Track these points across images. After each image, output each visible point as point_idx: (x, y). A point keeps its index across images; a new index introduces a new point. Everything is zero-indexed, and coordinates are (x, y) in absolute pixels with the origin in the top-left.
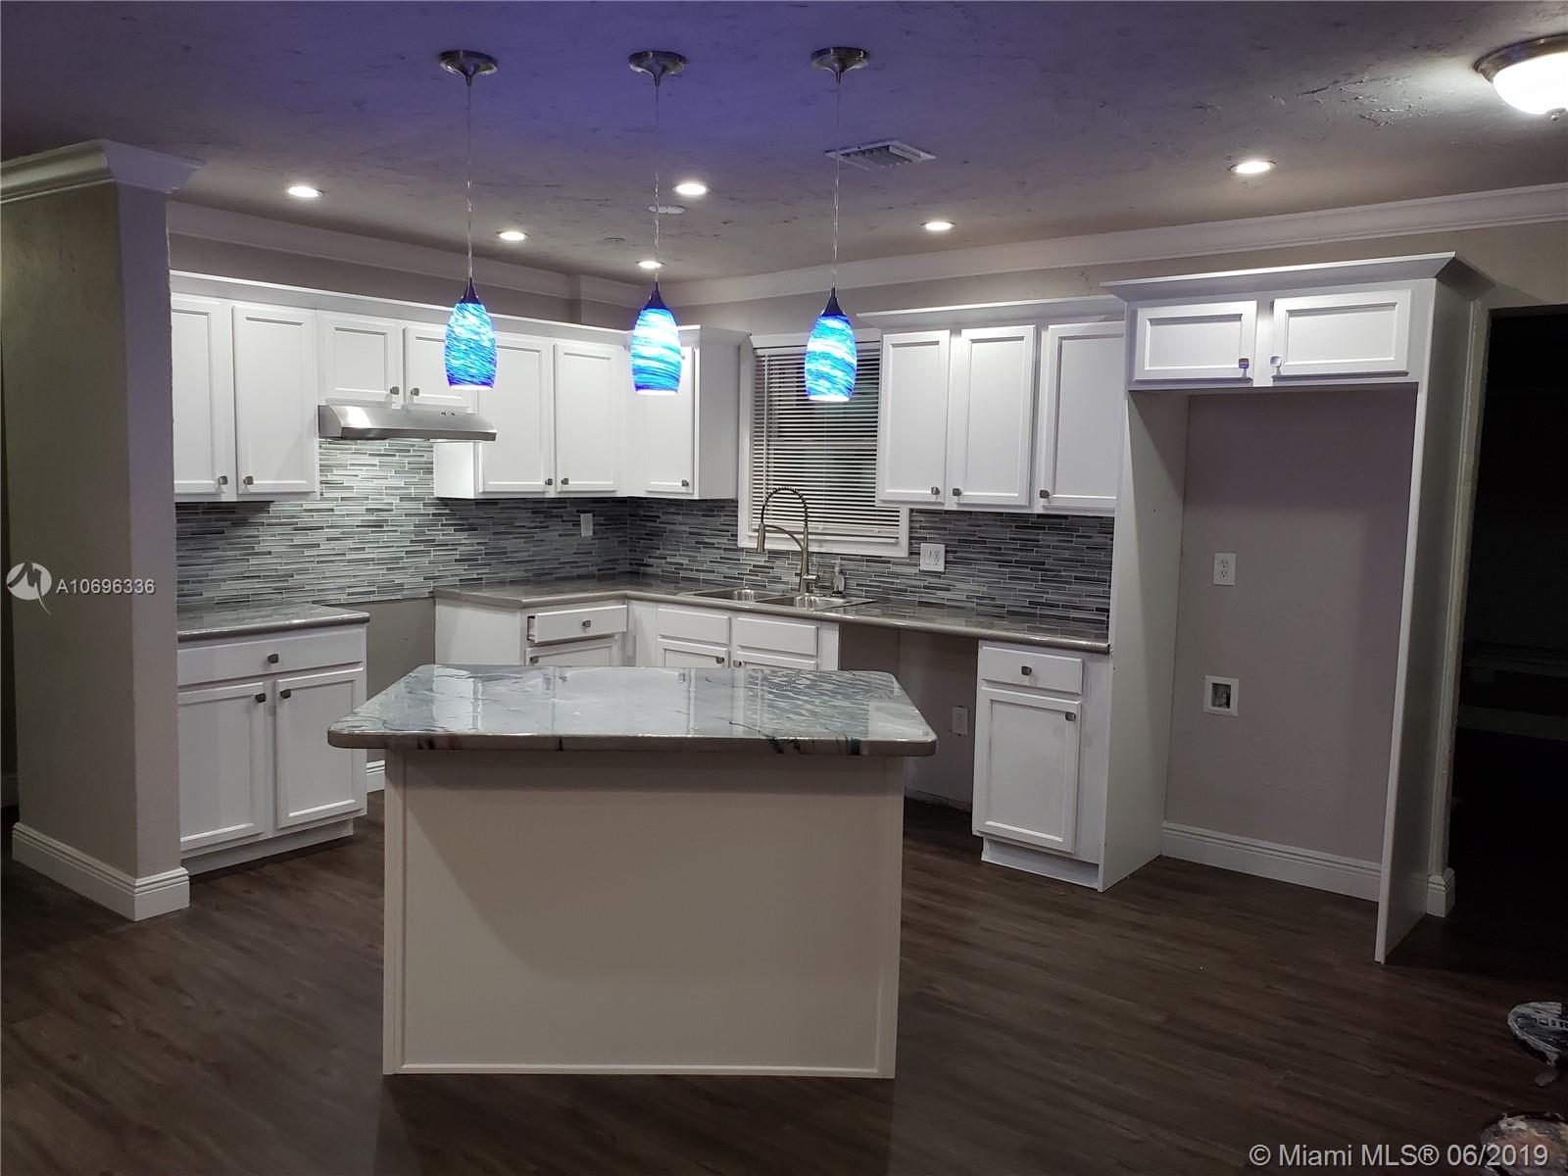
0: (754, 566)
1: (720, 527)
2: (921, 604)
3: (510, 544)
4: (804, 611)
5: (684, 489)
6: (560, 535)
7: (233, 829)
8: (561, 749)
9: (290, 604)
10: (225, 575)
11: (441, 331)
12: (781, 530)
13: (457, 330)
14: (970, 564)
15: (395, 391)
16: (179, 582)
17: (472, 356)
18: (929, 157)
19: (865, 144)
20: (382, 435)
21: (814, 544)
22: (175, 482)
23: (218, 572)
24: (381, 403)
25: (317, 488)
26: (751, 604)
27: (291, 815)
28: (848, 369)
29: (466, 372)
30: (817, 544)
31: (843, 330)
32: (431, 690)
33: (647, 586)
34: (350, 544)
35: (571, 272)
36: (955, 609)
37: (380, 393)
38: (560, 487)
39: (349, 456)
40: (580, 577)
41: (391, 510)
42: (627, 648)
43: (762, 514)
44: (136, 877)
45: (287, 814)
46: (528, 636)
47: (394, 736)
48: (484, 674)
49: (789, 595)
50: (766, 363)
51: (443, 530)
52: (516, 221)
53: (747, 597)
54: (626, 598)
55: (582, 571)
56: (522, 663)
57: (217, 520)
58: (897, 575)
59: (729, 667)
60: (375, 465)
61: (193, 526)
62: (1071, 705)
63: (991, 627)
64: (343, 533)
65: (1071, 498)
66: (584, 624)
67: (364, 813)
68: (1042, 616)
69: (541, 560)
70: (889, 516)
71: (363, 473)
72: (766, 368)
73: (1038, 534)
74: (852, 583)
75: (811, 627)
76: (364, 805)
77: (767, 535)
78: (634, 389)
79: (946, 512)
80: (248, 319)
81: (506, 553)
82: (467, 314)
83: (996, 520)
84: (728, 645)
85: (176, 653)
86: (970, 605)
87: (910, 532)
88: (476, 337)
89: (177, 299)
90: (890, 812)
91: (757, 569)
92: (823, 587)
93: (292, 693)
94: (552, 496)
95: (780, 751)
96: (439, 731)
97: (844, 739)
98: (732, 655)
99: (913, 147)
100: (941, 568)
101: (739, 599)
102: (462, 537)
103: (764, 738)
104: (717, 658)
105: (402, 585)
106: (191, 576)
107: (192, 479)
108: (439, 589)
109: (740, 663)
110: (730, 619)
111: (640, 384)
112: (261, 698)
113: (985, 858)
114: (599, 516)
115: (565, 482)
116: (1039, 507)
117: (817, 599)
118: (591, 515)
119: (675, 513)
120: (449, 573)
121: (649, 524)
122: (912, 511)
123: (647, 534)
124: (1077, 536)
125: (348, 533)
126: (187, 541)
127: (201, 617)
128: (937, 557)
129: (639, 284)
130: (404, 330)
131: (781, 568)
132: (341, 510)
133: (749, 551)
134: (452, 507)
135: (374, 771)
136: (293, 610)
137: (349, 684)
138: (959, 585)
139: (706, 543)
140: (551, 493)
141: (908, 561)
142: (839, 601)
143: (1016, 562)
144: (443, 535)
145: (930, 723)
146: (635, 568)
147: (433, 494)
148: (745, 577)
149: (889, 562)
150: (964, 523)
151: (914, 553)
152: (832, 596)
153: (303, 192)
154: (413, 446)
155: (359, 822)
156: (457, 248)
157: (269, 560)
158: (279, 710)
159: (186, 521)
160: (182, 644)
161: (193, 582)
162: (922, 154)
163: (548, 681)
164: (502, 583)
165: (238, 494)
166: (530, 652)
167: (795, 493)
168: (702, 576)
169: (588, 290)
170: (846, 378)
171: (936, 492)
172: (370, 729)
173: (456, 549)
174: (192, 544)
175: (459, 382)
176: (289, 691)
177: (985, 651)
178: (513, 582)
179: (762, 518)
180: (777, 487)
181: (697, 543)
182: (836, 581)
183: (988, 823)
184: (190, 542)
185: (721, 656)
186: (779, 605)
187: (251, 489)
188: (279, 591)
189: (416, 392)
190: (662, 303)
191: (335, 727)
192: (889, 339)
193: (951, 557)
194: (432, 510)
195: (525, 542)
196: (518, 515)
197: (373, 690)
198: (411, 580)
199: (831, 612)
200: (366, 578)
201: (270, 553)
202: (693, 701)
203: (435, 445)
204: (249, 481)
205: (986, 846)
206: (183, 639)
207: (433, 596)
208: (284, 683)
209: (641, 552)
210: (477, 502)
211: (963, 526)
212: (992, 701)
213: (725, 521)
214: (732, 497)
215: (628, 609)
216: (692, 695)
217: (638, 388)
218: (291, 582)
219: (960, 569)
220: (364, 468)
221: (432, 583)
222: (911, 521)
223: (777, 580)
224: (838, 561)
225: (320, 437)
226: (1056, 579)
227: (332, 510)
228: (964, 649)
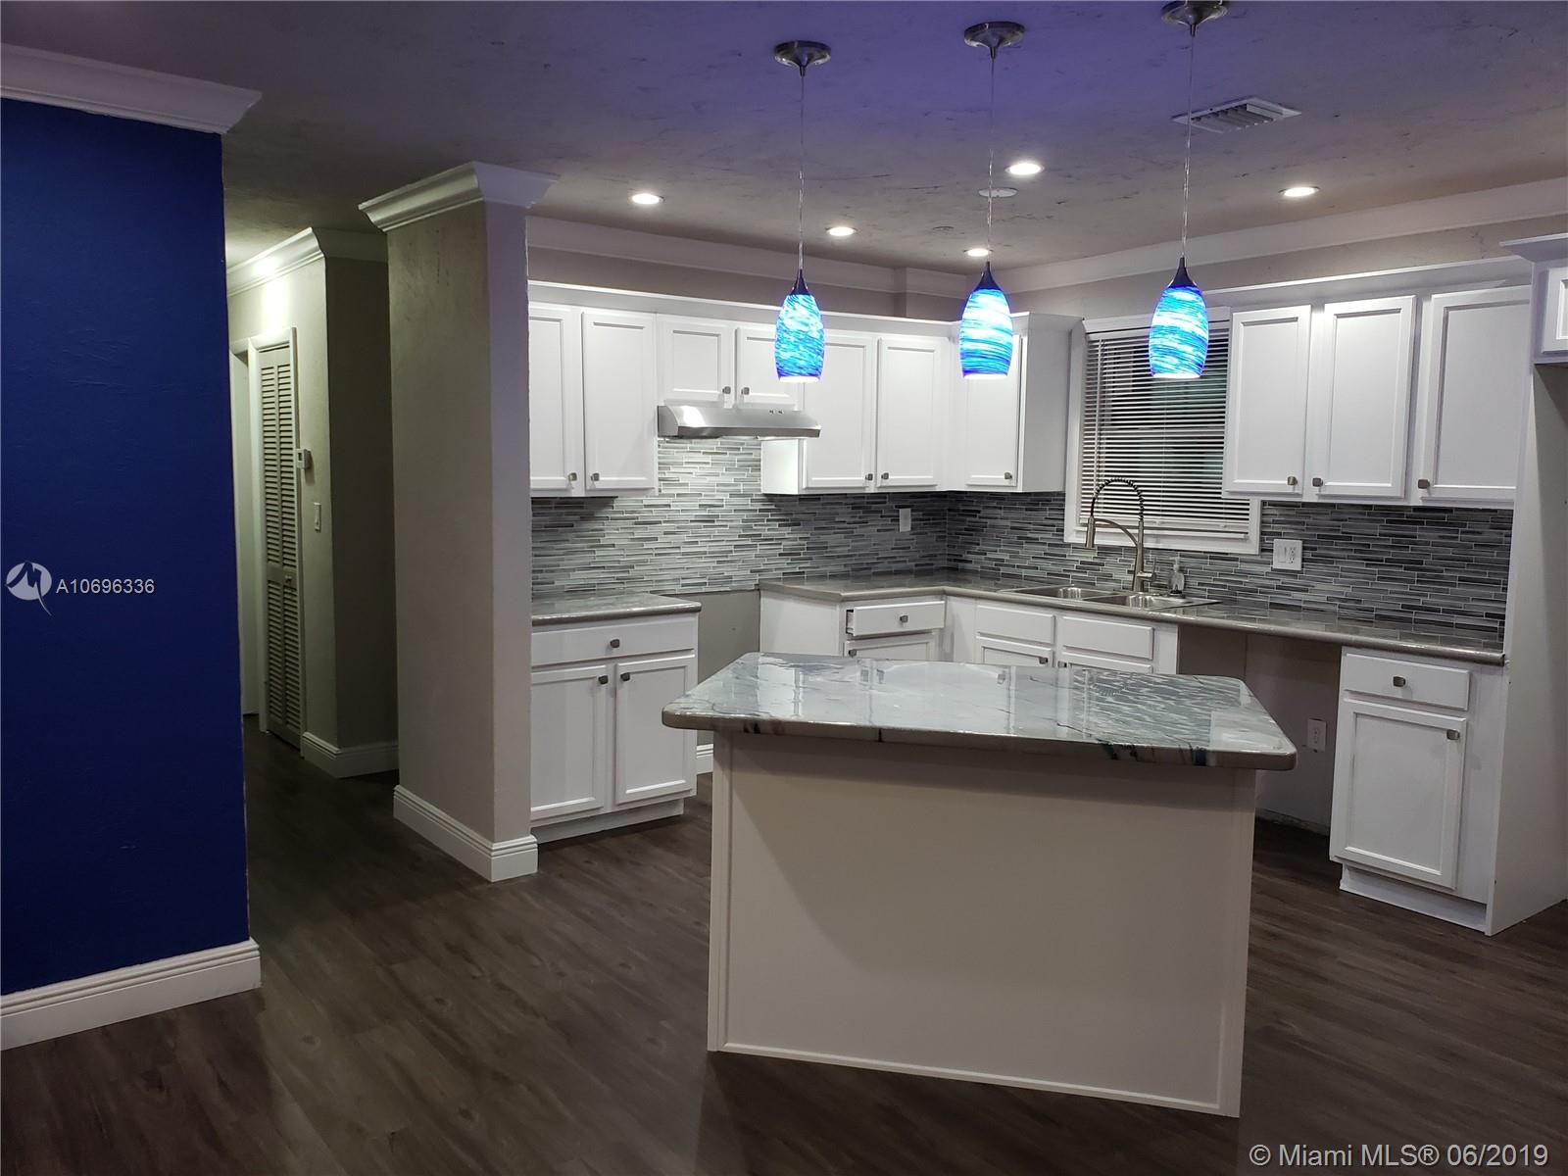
0: (1082, 563)
1: (1045, 522)
2: (1274, 605)
3: (831, 539)
4: (1139, 610)
5: (1007, 482)
6: (878, 531)
7: (576, 802)
8: (880, 740)
9: (632, 593)
10: (574, 565)
11: (769, 330)
12: (1113, 525)
13: (787, 322)
14: (1332, 562)
15: (727, 390)
16: (534, 571)
17: (801, 348)
18: (1292, 113)
19: (1216, 106)
20: (715, 433)
21: (1149, 539)
22: (532, 478)
23: (568, 562)
24: (713, 402)
25: (656, 485)
26: (1079, 603)
27: (628, 791)
28: (1198, 343)
29: (795, 364)
30: (1155, 540)
31: (1193, 302)
32: (757, 677)
33: (965, 582)
34: (684, 538)
35: (897, 266)
36: (1314, 612)
37: (713, 393)
38: (880, 482)
39: (684, 455)
40: (897, 573)
41: (722, 506)
42: (944, 644)
43: (1092, 507)
44: (494, 842)
45: (626, 790)
46: (847, 629)
47: (724, 719)
48: (807, 665)
49: (1121, 594)
50: (1099, 348)
51: (768, 525)
52: (845, 216)
53: (1073, 595)
54: (944, 594)
55: (900, 566)
56: (841, 655)
57: (568, 514)
58: (1246, 574)
59: (1053, 666)
60: (708, 463)
61: (546, 520)
62: (1456, 722)
63: (1357, 632)
64: (678, 528)
65: (1456, 488)
66: (901, 619)
67: (693, 793)
68: (1417, 621)
69: (860, 555)
70: (1237, 509)
71: (697, 470)
72: (1099, 353)
73: (1415, 530)
74: (1194, 582)
75: (1147, 628)
76: (694, 786)
77: (1097, 529)
78: (962, 373)
79: (1304, 504)
80: (595, 324)
81: (827, 548)
82: (796, 305)
83: (1365, 514)
84: (1053, 645)
85: (530, 636)
86: (1332, 608)
87: (1262, 527)
88: (805, 329)
89: (534, 307)
90: (1238, 831)
91: (1085, 566)
92: (1160, 586)
93: (631, 676)
94: (873, 491)
95: (1115, 757)
96: (764, 716)
97: (1188, 748)
98: (1057, 655)
99: (1273, 103)
100: (1297, 566)
101: (1065, 597)
102: (786, 531)
103: (1097, 742)
104: (1040, 658)
105: (731, 577)
106: (545, 566)
107: (546, 476)
108: (767, 582)
109: (1066, 665)
110: (1055, 617)
111: (968, 368)
112: (603, 680)
113: (1343, 886)
114: (918, 511)
115: (885, 476)
116: (1417, 498)
117: (1152, 598)
118: (909, 510)
119: (995, 507)
120: (774, 567)
121: (968, 519)
122: (1264, 503)
123: (966, 529)
124: (1463, 532)
125: (684, 527)
126: (540, 533)
127: (553, 604)
128: (1293, 555)
129: (965, 274)
130: (736, 331)
131: (1111, 565)
132: (677, 506)
133: (1076, 547)
134: (778, 503)
135: (703, 754)
136: (636, 599)
137: (682, 670)
138: (1319, 586)
139: (1028, 538)
140: (872, 488)
141: (1259, 558)
142: (1179, 601)
143: (1387, 560)
144: (769, 530)
145: (1287, 733)
146: (953, 564)
147: (760, 491)
148: (1071, 574)
149: (1236, 560)
150: (1325, 517)
151: (1266, 549)
152: (1169, 596)
153: (645, 199)
154: (742, 444)
155: (689, 802)
156: (786, 247)
157: (611, 552)
158: (619, 692)
159: (543, 514)
160: (535, 628)
161: (547, 571)
162: (1285, 110)
163: (865, 674)
164: (822, 577)
165: (586, 490)
166: (848, 645)
167: (1130, 485)
168: (1024, 572)
169: (914, 282)
170: (1196, 354)
171: (1294, 482)
172: (700, 710)
173: (780, 544)
174: (545, 537)
175: (788, 374)
176: (628, 674)
177: (1350, 660)
178: (833, 577)
179: (1092, 512)
180: (1110, 478)
181: (1019, 538)
182: (1175, 582)
183: (1349, 848)
184: (544, 534)
185: (1045, 656)
186: (1111, 604)
187: (598, 485)
188: (621, 581)
189: (746, 391)
190: (993, 282)
191: (669, 708)
192: (1240, 317)
193: (1309, 554)
194: (758, 506)
195: (845, 538)
196: (839, 511)
197: (703, 676)
198: (739, 574)
199: (1169, 612)
200: (698, 570)
201: (614, 545)
202: (1013, 700)
203: (763, 443)
204: (596, 477)
205: (1346, 873)
206: (537, 623)
207: (759, 589)
208: (624, 667)
209: (960, 547)
210: (801, 499)
211: (1325, 520)
212: (1357, 715)
213: (1050, 514)
214: (1060, 489)
215: (946, 603)
216: (1013, 693)
217: (966, 372)
218: (632, 573)
219: (1321, 568)
220: (698, 466)
221: (757, 576)
222: (1263, 515)
223: (1108, 577)
224: (1177, 558)
225: (659, 436)
226: (1437, 580)
227: (669, 506)
228: (1324, 657)
